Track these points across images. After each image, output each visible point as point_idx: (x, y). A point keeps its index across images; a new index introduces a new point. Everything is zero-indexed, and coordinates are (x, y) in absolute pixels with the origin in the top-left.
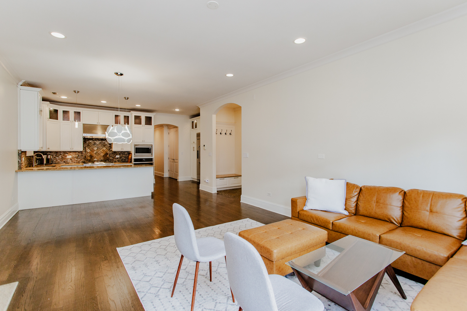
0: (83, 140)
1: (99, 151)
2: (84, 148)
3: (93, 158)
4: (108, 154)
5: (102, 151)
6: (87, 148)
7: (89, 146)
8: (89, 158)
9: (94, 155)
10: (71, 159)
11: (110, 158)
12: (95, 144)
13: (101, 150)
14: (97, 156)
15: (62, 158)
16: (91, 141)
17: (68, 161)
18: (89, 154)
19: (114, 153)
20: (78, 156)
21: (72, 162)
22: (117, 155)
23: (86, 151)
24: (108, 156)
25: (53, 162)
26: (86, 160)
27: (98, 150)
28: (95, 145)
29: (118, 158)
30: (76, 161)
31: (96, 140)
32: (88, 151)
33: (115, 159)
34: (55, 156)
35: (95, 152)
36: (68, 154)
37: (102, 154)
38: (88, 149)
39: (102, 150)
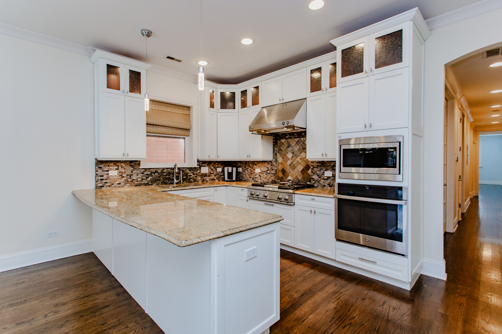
0: (274, 139)
1: (295, 160)
2: (275, 154)
3: (285, 174)
4: (310, 168)
5: (300, 161)
6: (278, 154)
7: (282, 150)
8: (281, 175)
9: (288, 169)
10: (260, 174)
11: (314, 177)
12: (289, 146)
13: (298, 159)
14: (291, 171)
15: (251, 172)
16: (283, 141)
17: (256, 178)
18: (280, 167)
19: (321, 166)
20: (267, 169)
21: (261, 180)
22: (326, 170)
23: (276, 161)
24: (310, 171)
25: (243, 178)
26: (277, 178)
27: (293, 158)
28: (290, 149)
29: (329, 178)
30: (265, 178)
31: (291, 138)
32: (280, 160)
33: (324, 179)
34: (244, 168)
35: (289, 162)
36: (256, 165)
37: (300, 168)
38: (280, 157)
39: (301, 159)
